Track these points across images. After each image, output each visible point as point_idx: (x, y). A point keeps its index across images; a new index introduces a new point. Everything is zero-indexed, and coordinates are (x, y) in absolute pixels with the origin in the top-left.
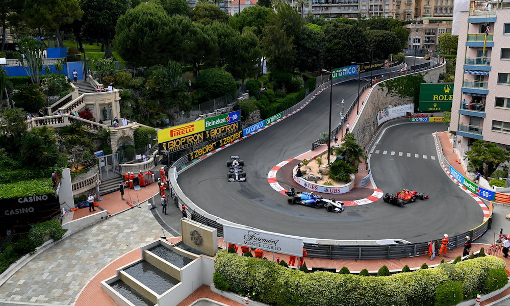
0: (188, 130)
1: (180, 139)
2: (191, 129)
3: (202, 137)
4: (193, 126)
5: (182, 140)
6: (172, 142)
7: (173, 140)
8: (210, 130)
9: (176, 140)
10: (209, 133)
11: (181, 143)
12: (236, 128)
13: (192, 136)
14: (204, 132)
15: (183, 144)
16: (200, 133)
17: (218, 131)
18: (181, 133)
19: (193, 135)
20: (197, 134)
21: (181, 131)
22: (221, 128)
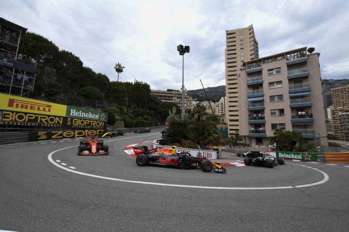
0: (42, 108)
1: (26, 114)
2: (47, 109)
3: (61, 122)
4: (50, 106)
5: (29, 116)
6: (11, 113)
7: (13, 112)
8: (72, 119)
9: (17, 112)
10: (72, 120)
11: (26, 118)
12: (102, 126)
13: (47, 117)
14: (65, 119)
15: (29, 120)
16: (59, 117)
17: (82, 122)
18: (29, 108)
19: (49, 116)
20: (55, 117)
21: (29, 106)
22: (86, 121)
